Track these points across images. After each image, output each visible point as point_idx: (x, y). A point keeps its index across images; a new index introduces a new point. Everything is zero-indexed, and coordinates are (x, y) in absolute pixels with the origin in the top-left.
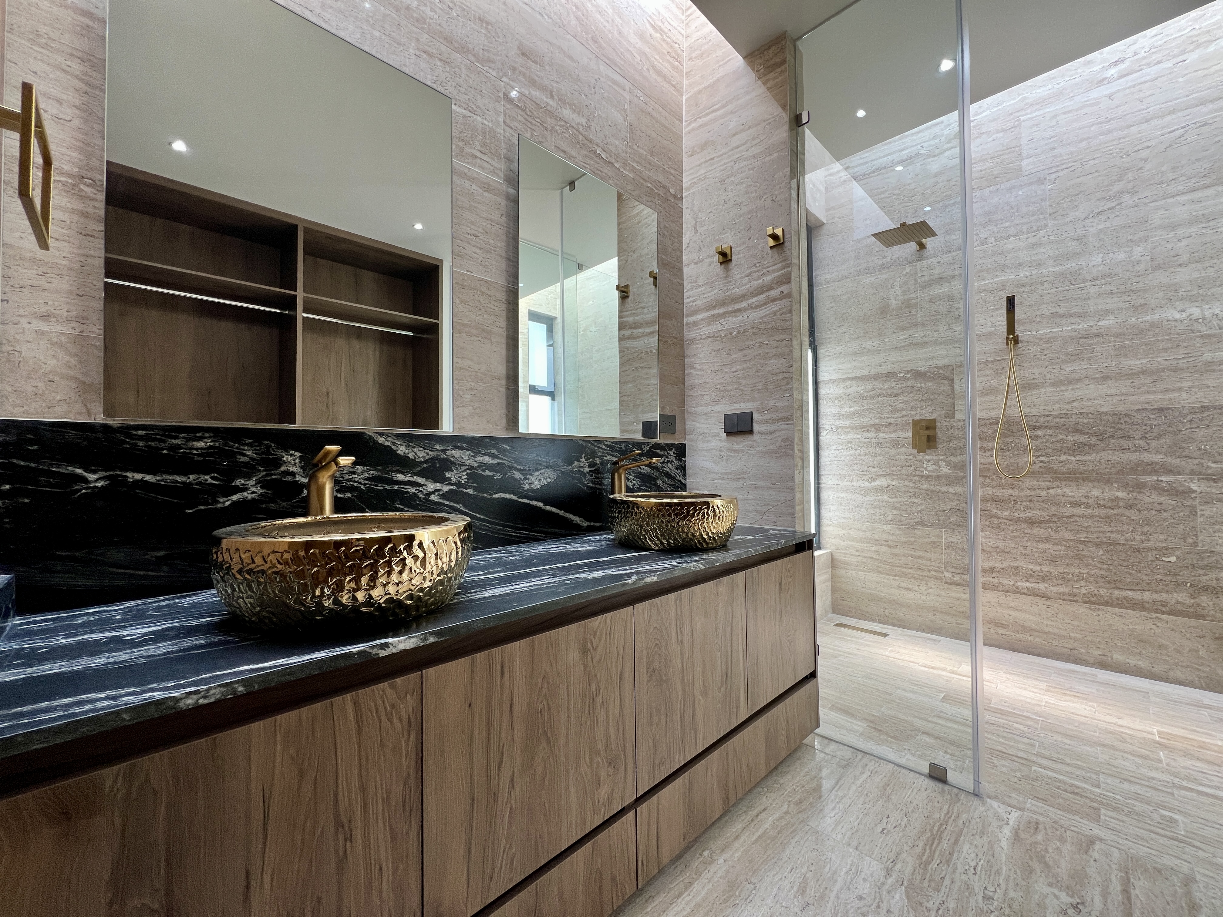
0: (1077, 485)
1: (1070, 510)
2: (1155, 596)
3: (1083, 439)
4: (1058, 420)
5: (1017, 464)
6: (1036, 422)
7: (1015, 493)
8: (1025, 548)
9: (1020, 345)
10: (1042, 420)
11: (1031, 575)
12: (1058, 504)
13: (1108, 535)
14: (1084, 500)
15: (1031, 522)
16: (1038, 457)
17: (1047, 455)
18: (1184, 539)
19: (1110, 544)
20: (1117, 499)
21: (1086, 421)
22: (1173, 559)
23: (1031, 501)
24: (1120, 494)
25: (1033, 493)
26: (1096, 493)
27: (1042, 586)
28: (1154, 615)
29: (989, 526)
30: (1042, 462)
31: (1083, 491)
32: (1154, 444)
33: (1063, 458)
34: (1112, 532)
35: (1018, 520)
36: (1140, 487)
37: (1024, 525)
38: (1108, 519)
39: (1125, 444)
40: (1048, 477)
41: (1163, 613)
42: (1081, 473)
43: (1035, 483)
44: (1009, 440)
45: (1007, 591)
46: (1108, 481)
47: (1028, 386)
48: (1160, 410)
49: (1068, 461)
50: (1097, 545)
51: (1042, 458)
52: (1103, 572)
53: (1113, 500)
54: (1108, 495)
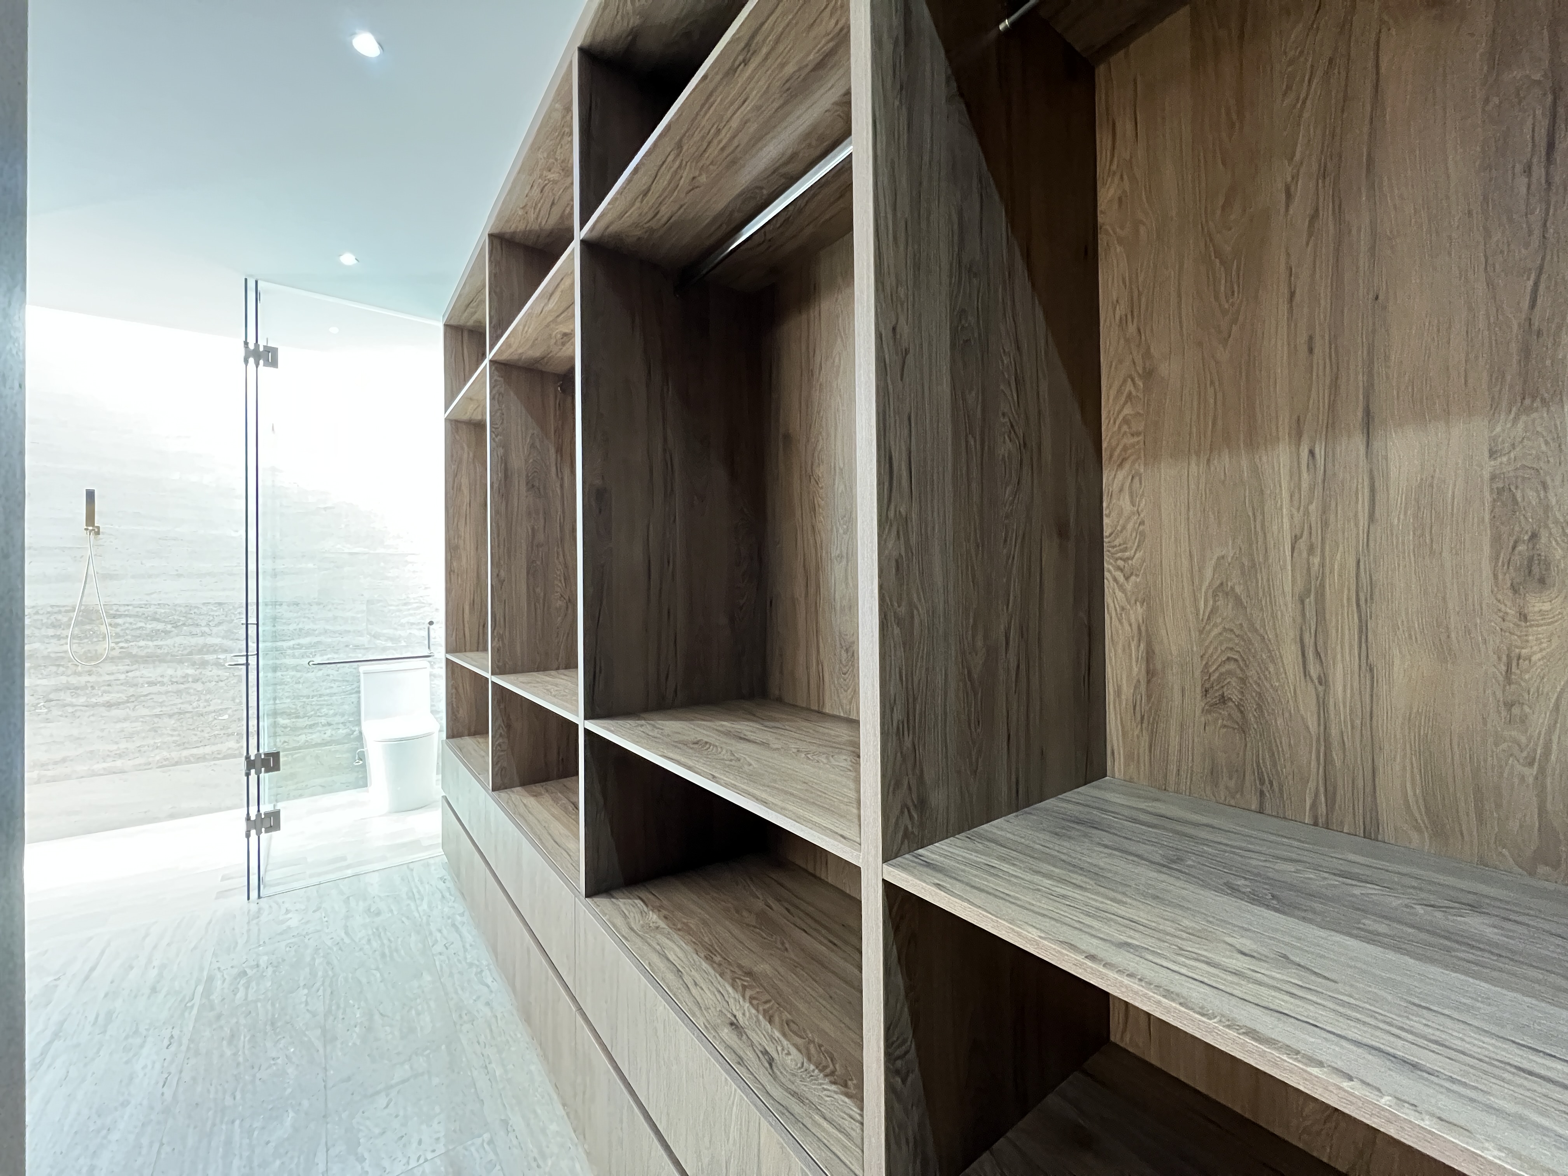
0: (154, 667)
1: (146, 689)
2: (214, 748)
3: (161, 626)
4: (138, 609)
5: (96, 651)
6: (117, 610)
7: (92, 679)
8: (102, 730)
9: (101, 536)
10: (122, 609)
11: (108, 756)
12: (136, 685)
13: (179, 706)
14: (160, 679)
15: (109, 705)
16: (117, 643)
17: (127, 641)
18: (233, 700)
19: (180, 713)
20: (186, 676)
21: (163, 611)
22: (226, 717)
23: (109, 685)
24: (190, 671)
25: (112, 678)
26: (170, 672)
27: (119, 763)
28: (213, 763)
29: (61, 716)
30: (122, 648)
31: (159, 671)
32: (215, 630)
33: (142, 643)
34: (182, 703)
35: (96, 705)
36: (204, 664)
37: (103, 709)
38: (178, 693)
39: (196, 630)
40: (127, 661)
41: (219, 759)
42: (158, 656)
43: (114, 668)
44: (88, 627)
45: (82, 777)
46: (181, 662)
47: (107, 577)
48: (220, 604)
49: (147, 647)
50: (170, 716)
51: (121, 645)
52: (174, 738)
53: (184, 677)
54: (180, 673)
